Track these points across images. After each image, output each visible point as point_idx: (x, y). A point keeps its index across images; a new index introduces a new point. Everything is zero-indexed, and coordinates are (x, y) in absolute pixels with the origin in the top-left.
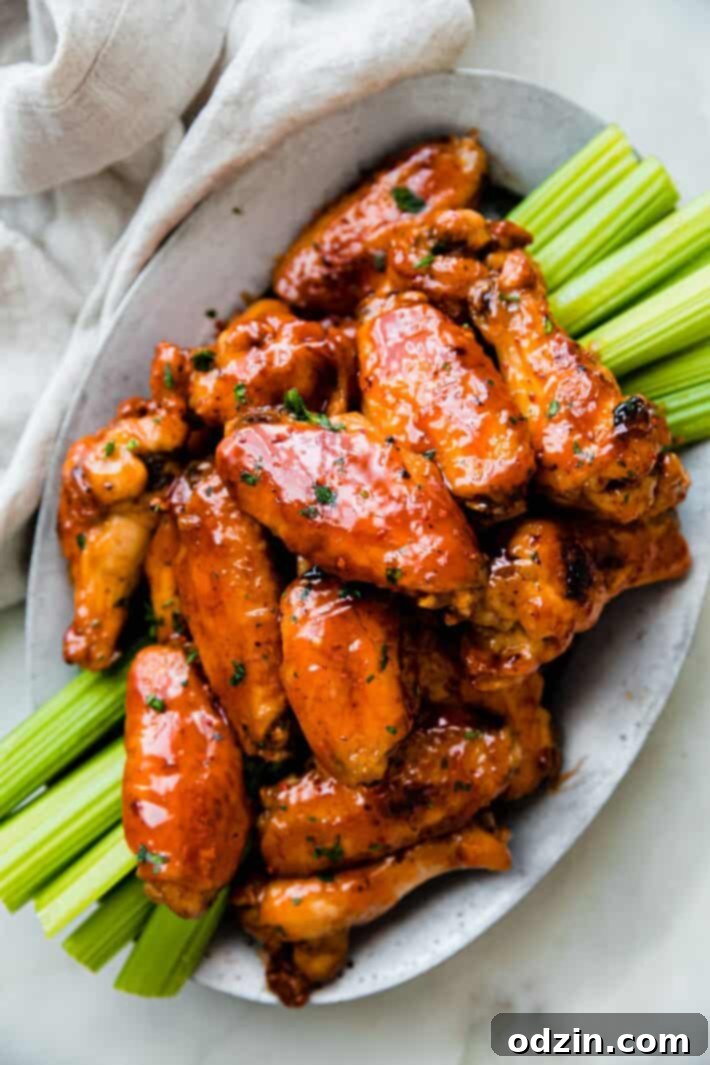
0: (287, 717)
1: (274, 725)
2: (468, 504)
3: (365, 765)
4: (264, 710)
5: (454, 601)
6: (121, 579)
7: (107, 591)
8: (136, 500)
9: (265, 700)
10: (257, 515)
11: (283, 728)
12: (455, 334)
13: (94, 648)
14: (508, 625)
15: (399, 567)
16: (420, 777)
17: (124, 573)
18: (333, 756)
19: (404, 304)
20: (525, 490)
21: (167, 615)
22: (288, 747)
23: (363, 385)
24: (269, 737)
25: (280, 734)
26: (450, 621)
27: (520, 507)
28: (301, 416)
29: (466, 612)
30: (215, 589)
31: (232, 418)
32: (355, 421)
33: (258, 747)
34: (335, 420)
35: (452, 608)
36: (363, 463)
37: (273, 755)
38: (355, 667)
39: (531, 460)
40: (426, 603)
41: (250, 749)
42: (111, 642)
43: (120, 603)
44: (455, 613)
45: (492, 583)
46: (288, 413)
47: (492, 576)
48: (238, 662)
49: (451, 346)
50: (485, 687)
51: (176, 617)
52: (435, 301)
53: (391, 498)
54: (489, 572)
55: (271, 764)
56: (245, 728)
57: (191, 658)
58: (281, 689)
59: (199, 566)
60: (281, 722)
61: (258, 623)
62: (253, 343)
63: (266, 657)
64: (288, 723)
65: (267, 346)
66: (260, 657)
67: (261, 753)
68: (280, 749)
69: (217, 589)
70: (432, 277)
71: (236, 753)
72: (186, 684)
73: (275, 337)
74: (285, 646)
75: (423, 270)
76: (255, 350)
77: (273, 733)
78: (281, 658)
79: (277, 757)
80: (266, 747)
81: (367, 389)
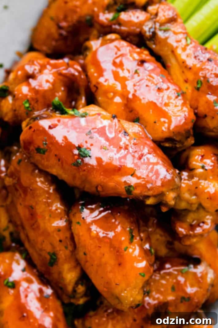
0: (84, 278)
1: (77, 284)
2: (162, 144)
3: (131, 296)
5: (164, 198)
9: (70, 270)
10: (49, 170)
11: (82, 285)
12: (139, 53)
14: (195, 207)
15: (132, 184)
16: (161, 298)
18: (113, 295)
19: (108, 42)
20: (191, 131)
21: (7, 234)
22: (85, 295)
23: (93, 89)
24: (74, 291)
25: (81, 289)
26: (164, 209)
27: (191, 141)
28: (63, 112)
29: (172, 203)
30: (32, 215)
31: (25, 119)
32: (93, 109)
33: (70, 297)
34: (81, 111)
35: (164, 202)
36: (102, 132)
37: (79, 301)
38: (116, 244)
39: (192, 114)
40: (150, 202)
41: (66, 301)
44: (166, 205)
45: (183, 185)
46: (55, 112)
47: (182, 181)
48: (52, 252)
49: (137, 60)
50: (188, 243)
51: (11, 234)
52: (125, 37)
53: (121, 148)
54: (181, 179)
55: (79, 305)
56: (61, 289)
57: (24, 255)
58: (78, 263)
59: (21, 204)
60: (80, 282)
61: (59, 230)
62: (29, 77)
63: (66, 248)
64: (85, 281)
65: (37, 77)
66: (63, 248)
67: (73, 301)
68: (82, 297)
69: (33, 215)
70: (120, 24)
71: (58, 303)
72: (24, 270)
73: (41, 71)
74: (76, 239)
75: (114, 22)
76: (31, 80)
77: (76, 289)
78: (75, 246)
79: (81, 301)
80: (74, 297)
81: (96, 91)
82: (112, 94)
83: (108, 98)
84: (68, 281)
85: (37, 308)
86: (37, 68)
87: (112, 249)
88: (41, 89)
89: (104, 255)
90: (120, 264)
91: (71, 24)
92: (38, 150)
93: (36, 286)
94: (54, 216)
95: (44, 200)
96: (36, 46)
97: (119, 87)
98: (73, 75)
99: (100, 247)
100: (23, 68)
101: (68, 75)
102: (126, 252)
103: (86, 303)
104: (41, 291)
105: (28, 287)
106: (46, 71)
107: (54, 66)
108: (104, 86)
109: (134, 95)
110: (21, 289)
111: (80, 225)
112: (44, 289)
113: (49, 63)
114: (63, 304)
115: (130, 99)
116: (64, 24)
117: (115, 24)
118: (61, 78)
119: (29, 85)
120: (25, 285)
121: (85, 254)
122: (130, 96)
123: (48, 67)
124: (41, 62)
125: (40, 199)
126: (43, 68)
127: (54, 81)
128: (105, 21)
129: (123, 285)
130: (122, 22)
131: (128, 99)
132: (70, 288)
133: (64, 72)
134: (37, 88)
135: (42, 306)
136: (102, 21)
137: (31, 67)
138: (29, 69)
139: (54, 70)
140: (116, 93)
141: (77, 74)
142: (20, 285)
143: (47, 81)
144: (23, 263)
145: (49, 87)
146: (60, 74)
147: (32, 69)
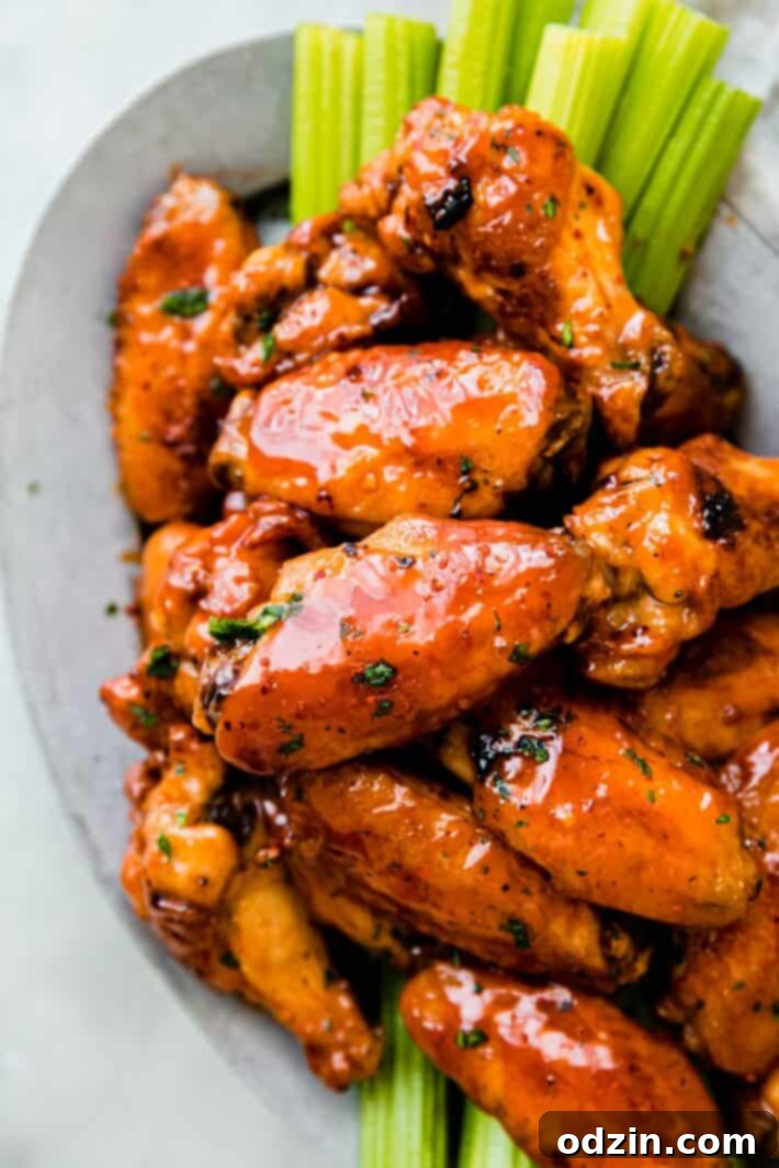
0: (610, 919)
1: (604, 943)
3: (737, 879)
4: (578, 939)
6: (306, 956)
7: (305, 982)
8: (241, 867)
9: (570, 930)
11: (617, 938)
13: (354, 1050)
17: (302, 948)
21: (386, 941)
22: (639, 947)
24: (610, 959)
25: (621, 946)
33: (613, 978)
37: (634, 970)
41: (611, 989)
42: (361, 1025)
43: (330, 978)
48: (505, 921)
51: (395, 934)
55: (642, 979)
57: (457, 959)
58: (574, 902)
59: (369, 875)
60: (608, 933)
61: (484, 867)
62: (195, 598)
63: (527, 891)
64: (616, 926)
65: (212, 586)
66: (522, 897)
67: (623, 981)
68: (635, 959)
69: (410, 878)
70: (289, 355)
71: (599, 1003)
72: (479, 990)
73: (209, 568)
74: (539, 860)
75: (274, 357)
76: (203, 604)
77: (613, 952)
78: (546, 875)
79: (641, 967)
80: (619, 972)
81: (332, 506)
82: (371, 477)
83: (369, 491)
84: (582, 952)
85: (563, 1046)
86: (196, 565)
87: (628, 820)
88: (237, 605)
89: (620, 844)
90: (666, 837)
91: (188, 421)
92: (285, 749)
93: (527, 1003)
94: (452, 849)
95: (410, 834)
96: (151, 517)
97: (371, 452)
98: (279, 527)
99: (602, 835)
100: (169, 589)
101: (270, 536)
102: (657, 803)
103: (652, 964)
104: (543, 1006)
105: (514, 1017)
106: (220, 563)
107: (227, 540)
108: (342, 479)
109: (413, 432)
110: (504, 1031)
111: (528, 825)
112: (547, 995)
113: (214, 542)
114: (611, 999)
115: (415, 446)
116: (175, 431)
117: (279, 362)
118: (259, 552)
119: (206, 614)
120: (503, 1018)
121: (581, 874)
122: (408, 440)
123: (220, 549)
124: (195, 548)
125: (401, 837)
126: (207, 559)
127: (251, 568)
128: (256, 370)
129: (704, 872)
130: (289, 347)
131: (410, 451)
132: (597, 962)
133: (257, 535)
134: (228, 609)
135: (570, 1033)
136: (250, 375)
137: (182, 574)
138: (181, 581)
139: (236, 546)
140: (375, 468)
141: (284, 519)
142: (496, 1026)
143: (239, 580)
144: (466, 978)
145: (251, 590)
146: (253, 546)
147: (188, 577)
